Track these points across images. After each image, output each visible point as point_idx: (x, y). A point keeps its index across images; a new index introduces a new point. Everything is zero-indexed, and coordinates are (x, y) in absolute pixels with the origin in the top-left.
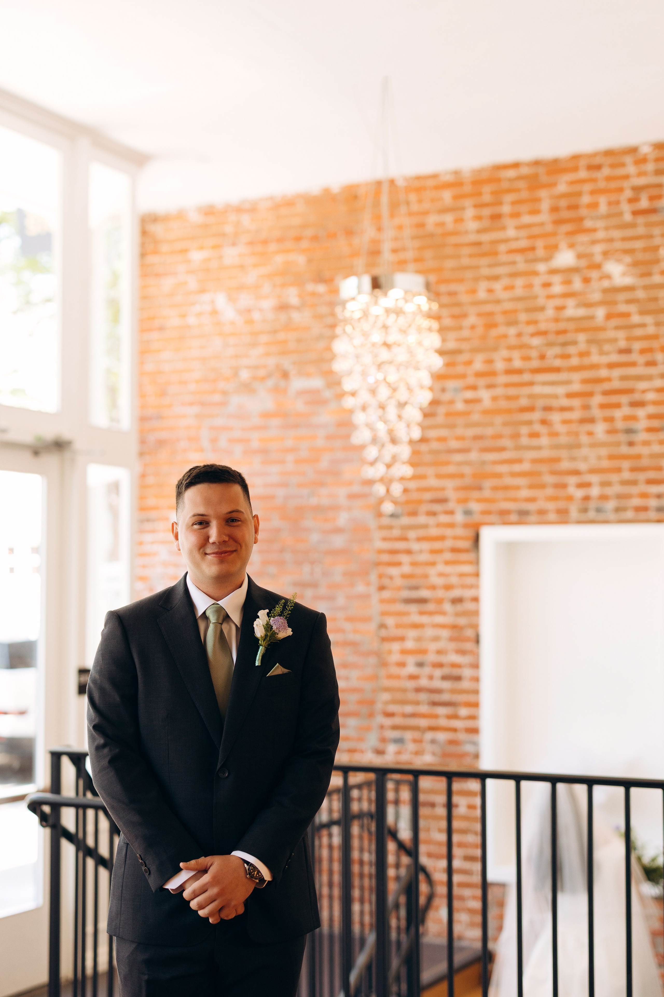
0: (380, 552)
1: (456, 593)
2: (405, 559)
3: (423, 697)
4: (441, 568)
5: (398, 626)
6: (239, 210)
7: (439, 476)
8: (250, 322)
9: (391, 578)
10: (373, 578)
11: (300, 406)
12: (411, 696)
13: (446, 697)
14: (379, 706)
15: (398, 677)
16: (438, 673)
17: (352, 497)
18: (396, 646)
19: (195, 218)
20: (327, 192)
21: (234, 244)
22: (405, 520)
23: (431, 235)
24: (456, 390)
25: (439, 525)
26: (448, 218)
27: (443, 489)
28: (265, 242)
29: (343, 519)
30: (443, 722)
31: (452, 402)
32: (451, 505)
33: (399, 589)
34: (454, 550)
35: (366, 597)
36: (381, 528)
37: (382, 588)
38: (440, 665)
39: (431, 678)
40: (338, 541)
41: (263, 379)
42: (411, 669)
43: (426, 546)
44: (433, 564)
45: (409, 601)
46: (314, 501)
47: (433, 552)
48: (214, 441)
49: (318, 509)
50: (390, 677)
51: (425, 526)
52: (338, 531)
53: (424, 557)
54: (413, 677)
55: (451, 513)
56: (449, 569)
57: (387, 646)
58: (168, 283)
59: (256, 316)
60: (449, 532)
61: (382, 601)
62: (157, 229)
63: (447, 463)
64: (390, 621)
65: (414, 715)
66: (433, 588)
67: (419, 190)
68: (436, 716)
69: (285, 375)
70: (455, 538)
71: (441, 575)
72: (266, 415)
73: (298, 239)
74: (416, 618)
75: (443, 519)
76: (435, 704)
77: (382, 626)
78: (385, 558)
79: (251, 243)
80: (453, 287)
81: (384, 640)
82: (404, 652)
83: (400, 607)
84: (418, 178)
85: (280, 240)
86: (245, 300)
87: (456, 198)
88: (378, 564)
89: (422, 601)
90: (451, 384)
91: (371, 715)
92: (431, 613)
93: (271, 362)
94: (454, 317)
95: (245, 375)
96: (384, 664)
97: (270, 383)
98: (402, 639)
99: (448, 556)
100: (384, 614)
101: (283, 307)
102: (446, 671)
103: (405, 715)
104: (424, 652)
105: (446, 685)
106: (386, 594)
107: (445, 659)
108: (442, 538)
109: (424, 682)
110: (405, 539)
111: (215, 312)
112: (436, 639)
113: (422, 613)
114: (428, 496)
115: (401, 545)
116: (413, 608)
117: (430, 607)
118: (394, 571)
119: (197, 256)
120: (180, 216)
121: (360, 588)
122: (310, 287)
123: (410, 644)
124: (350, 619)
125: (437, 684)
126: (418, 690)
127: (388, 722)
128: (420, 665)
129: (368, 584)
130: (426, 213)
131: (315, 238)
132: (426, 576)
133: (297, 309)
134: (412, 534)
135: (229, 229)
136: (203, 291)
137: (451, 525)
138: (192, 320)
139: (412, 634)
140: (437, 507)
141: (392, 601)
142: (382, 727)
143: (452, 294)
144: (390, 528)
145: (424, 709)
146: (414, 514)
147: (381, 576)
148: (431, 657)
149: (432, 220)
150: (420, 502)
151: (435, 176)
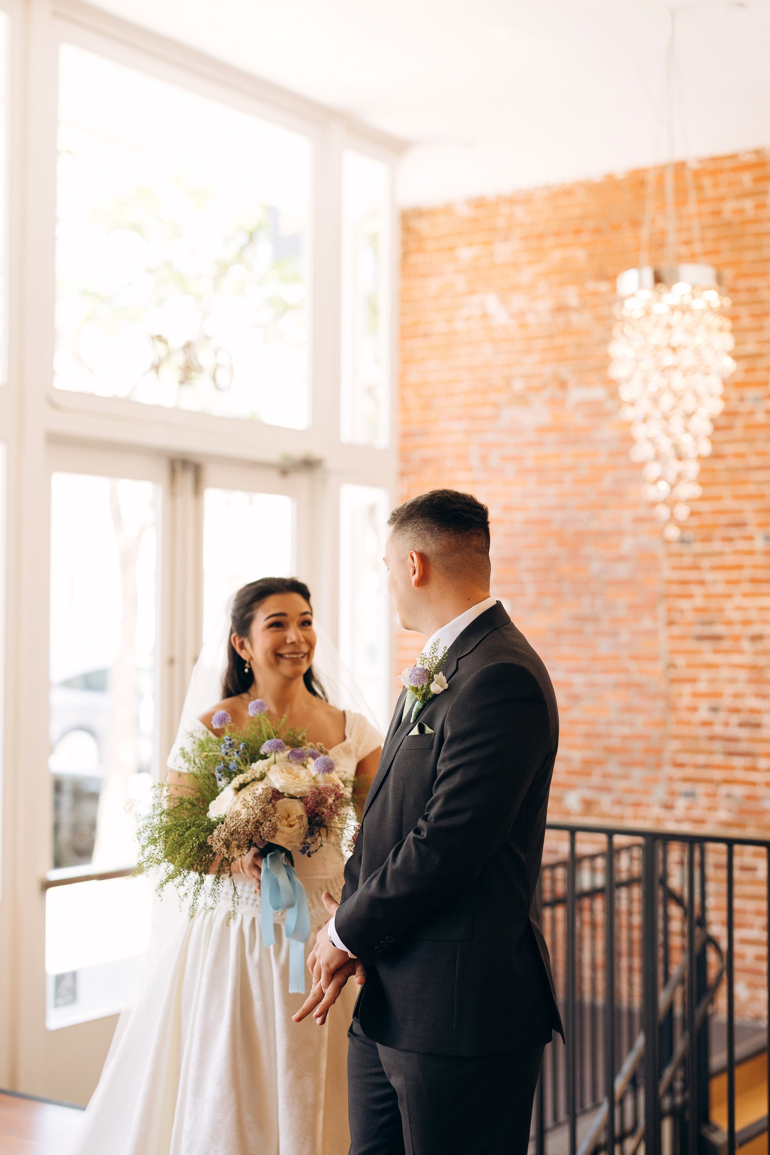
0: (669, 582)
1: (756, 629)
2: (697, 590)
3: (717, 746)
4: (738, 600)
5: (689, 666)
6: (512, 201)
7: (736, 497)
8: (524, 326)
9: (682, 611)
10: (661, 611)
11: (579, 419)
12: (704, 745)
13: (743, 746)
14: (667, 756)
15: (689, 723)
16: (735, 719)
17: (638, 520)
18: (687, 689)
19: (464, 211)
20: (610, 178)
21: (506, 239)
22: (698, 547)
23: (729, 224)
24: (756, 399)
25: (736, 552)
26: (748, 204)
27: (741, 511)
28: (541, 236)
29: (627, 545)
30: (740, 775)
31: (751, 413)
32: (750, 530)
33: (690, 624)
34: (754, 581)
35: (653, 633)
36: (671, 555)
37: (671, 623)
38: (736, 711)
39: (726, 724)
40: (622, 571)
41: (538, 390)
42: (704, 714)
43: (721, 576)
44: (729, 596)
45: (701, 638)
46: (594, 525)
47: (729, 582)
48: (484, 458)
49: (600, 535)
50: (680, 722)
51: (721, 554)
52: (622, 558)
53: (720, 589)
54: (705, 724)
55: (750, 538)
56: (748, 602)
57: (677, 688)
58: (433, 285)
59: (531, 319)
60: (747, 560)
61: (672, 638)
62: (422, 225)
63: (745, 482)
64: (681, 660)
65: (706, 766)
66: (729, 623)
67: (714, 173)
68: (732, 768)
69: (563, 385)
70: (755, 567)
71: (739, 608)
72: (542, 430)
73: (578, 232)
74: (709, 657)
75: (742, 545)
76: (731, 754)
77: (672, 666)
78: (675, 589)
79: (525, 238)
80: (753, 282)
81: (674, 681)
82: (696, 695)
83: (691, 645)
84: (714, 159)
85: (558, 234)
86: (519, 301)
87: (757, 180)
88: (667, 596)
89: (717, 638)
90: (751, 393)
91: (658, 765)
92: (726, 652)
93: (548, 370)
94: (754, 316)
95: (518, 385)
96: (672, 708)
97: (546, 394)
98: (693, 680)
99: (747, 587)
100: (674, 652)
101: (561, 309)
102: (744, 717)
103: (696, 766)
104: (719, 695)
105: (744, 733)
106: (676, 630)
107: (743, 704)
108: (739, 567)
109: (718, 729)
110: (696, 568)
111: (485, 316)
112: (733, 681)
113: (716, 652)
114: (724, 519)
115: (692, 575)
116: (706, 646)
117: (726, 644)
118: (685, 604)
119: (465, 254)
120: (447, 209)
121: (647, 623)
122: (592, 286)
123: (702, 687)
124: (636, 658)
125: (734, 731)
126: (712, 738)
127: (678, 773)
128: (714, 710)
129: (655, 618)
130: (722, 199)
131: (597, 231)
132: (721, 610)
133: (577, 310)
134: (705, 563)
135: (500, 223)
136: (471, 292)
137: (751, 553)
138: (460, 325)
139: (705, 675)
140: (734, 532)
141: (683, 638)
142: (670, 779)
143: (752, 290)
144: (680, 555)
145: (718, 759)
146: (707, 539)
147: (670, 610)
148: (727, 702)
149: (729, 207)
150: (715, 526)
151: (733, 157)
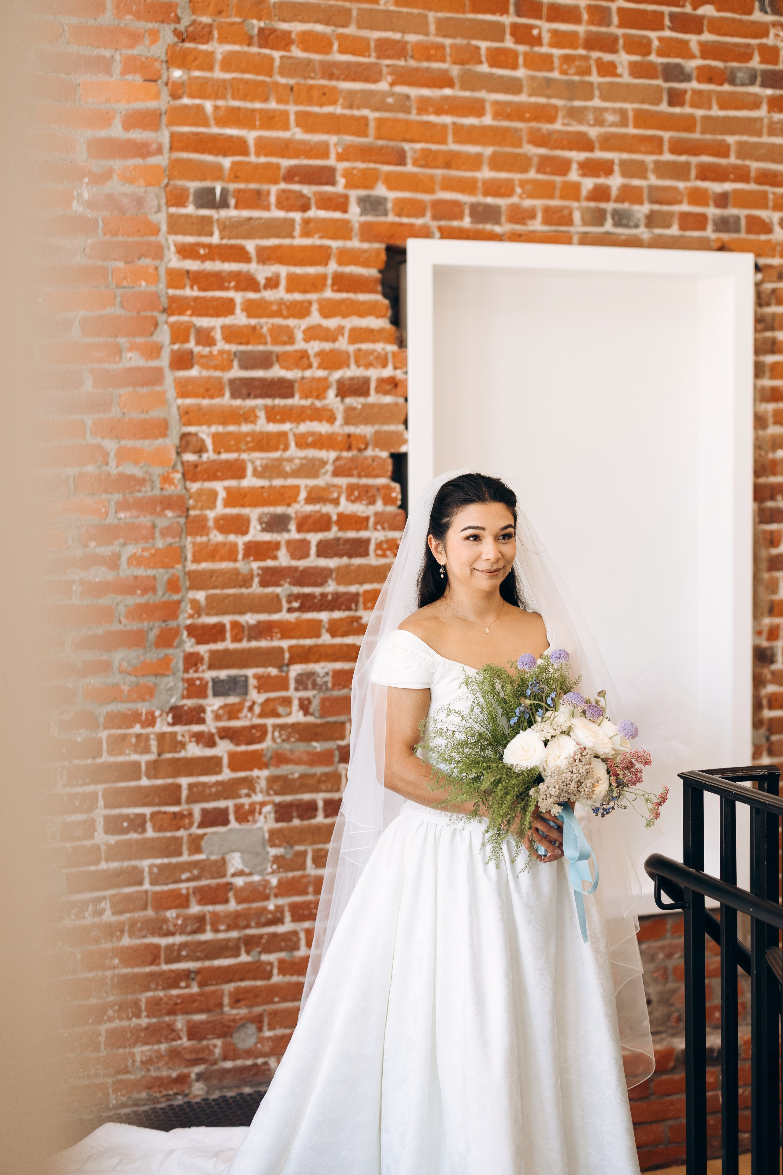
1: (353, 372)
2: (237, 297)
3: (283, 590)
12: (256, 589)
13: (331, 587)
16: (314, 538)
18: (220, 488)
27: (323, 151)
30: (326, 639)
32: (340, 187)
36: (180, 225)
38: (318, 524)
39: (299, 550)
42: (255, 534)
44: (300, 311)
47: (300, 285)
56: (332, 323)
57: (195, 487)
60: (335, 244)
68: (314, 629)
70: (346, 257)
71: (312, 334)
75: (321, 215)
82: (239, 498)
92: (296, 416)
99: (332, 295)
100: (192, 417)
102: (333, 533)
105: (332, 563)
107: (328, 509)
108: (318, 257)
109: (284, 559)
112: (309, 469)
113: (272, 415)
114: (286, 163)
116: (258, 405)
117: (296, 401)
118: (213, 324)
123: (249, 482)
125: (313, 561)
128: (275, 525)
134: (252, 245)
139: (255, 459)
140: (307, 190)
145: (283, 616)
148: (299, 508)
150: (268, 175)
